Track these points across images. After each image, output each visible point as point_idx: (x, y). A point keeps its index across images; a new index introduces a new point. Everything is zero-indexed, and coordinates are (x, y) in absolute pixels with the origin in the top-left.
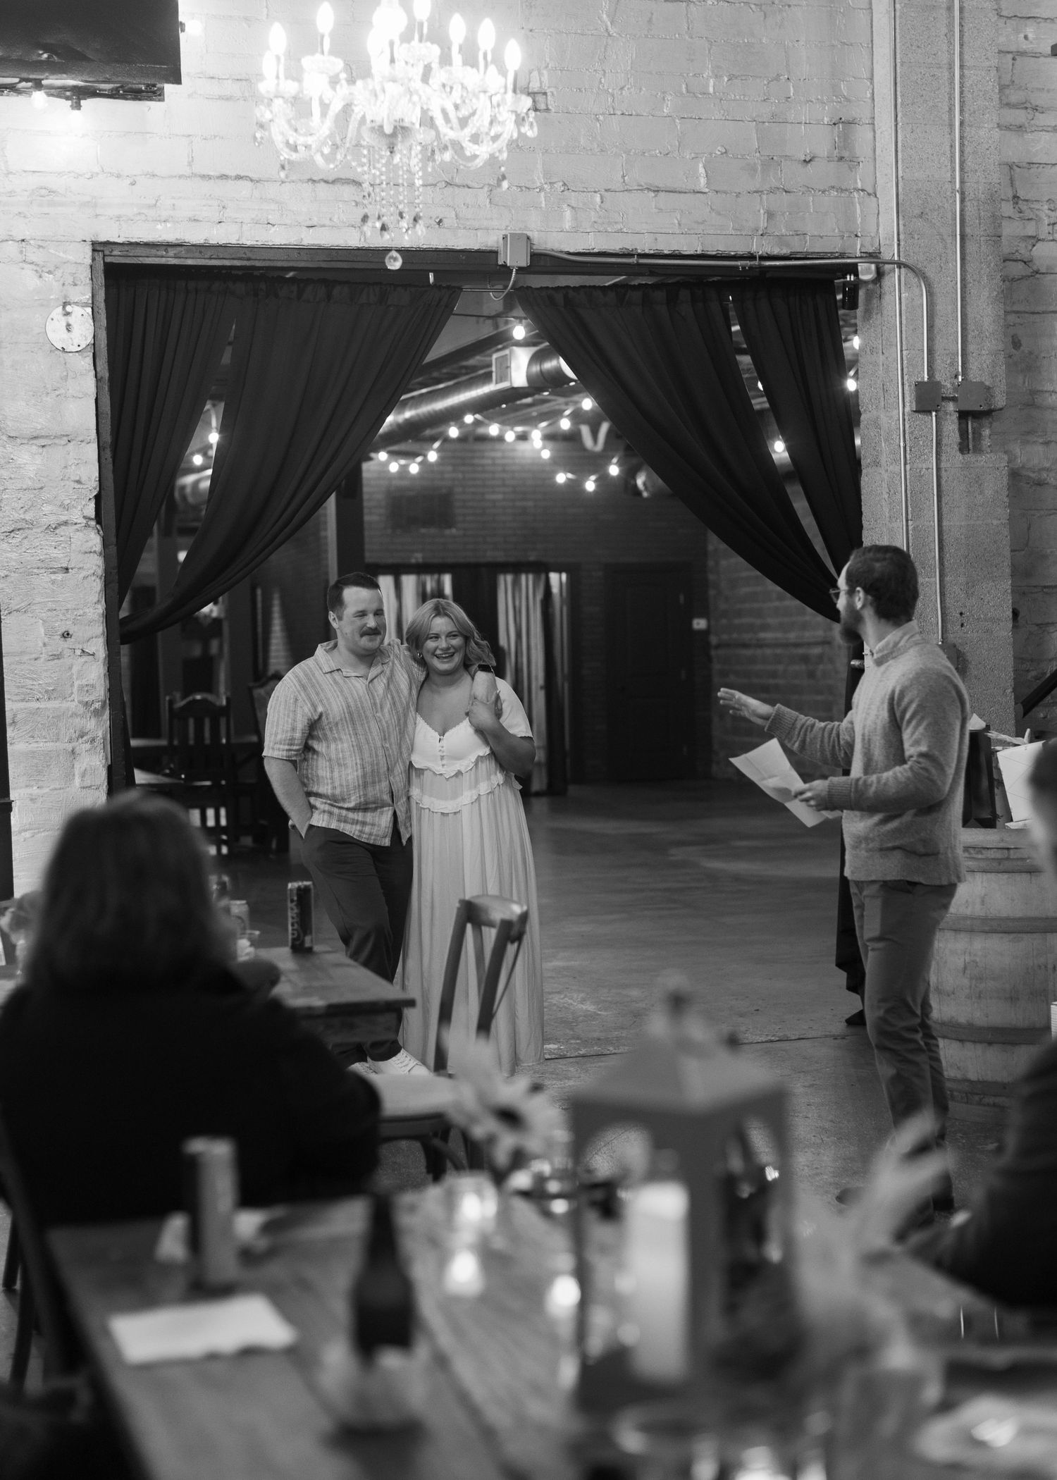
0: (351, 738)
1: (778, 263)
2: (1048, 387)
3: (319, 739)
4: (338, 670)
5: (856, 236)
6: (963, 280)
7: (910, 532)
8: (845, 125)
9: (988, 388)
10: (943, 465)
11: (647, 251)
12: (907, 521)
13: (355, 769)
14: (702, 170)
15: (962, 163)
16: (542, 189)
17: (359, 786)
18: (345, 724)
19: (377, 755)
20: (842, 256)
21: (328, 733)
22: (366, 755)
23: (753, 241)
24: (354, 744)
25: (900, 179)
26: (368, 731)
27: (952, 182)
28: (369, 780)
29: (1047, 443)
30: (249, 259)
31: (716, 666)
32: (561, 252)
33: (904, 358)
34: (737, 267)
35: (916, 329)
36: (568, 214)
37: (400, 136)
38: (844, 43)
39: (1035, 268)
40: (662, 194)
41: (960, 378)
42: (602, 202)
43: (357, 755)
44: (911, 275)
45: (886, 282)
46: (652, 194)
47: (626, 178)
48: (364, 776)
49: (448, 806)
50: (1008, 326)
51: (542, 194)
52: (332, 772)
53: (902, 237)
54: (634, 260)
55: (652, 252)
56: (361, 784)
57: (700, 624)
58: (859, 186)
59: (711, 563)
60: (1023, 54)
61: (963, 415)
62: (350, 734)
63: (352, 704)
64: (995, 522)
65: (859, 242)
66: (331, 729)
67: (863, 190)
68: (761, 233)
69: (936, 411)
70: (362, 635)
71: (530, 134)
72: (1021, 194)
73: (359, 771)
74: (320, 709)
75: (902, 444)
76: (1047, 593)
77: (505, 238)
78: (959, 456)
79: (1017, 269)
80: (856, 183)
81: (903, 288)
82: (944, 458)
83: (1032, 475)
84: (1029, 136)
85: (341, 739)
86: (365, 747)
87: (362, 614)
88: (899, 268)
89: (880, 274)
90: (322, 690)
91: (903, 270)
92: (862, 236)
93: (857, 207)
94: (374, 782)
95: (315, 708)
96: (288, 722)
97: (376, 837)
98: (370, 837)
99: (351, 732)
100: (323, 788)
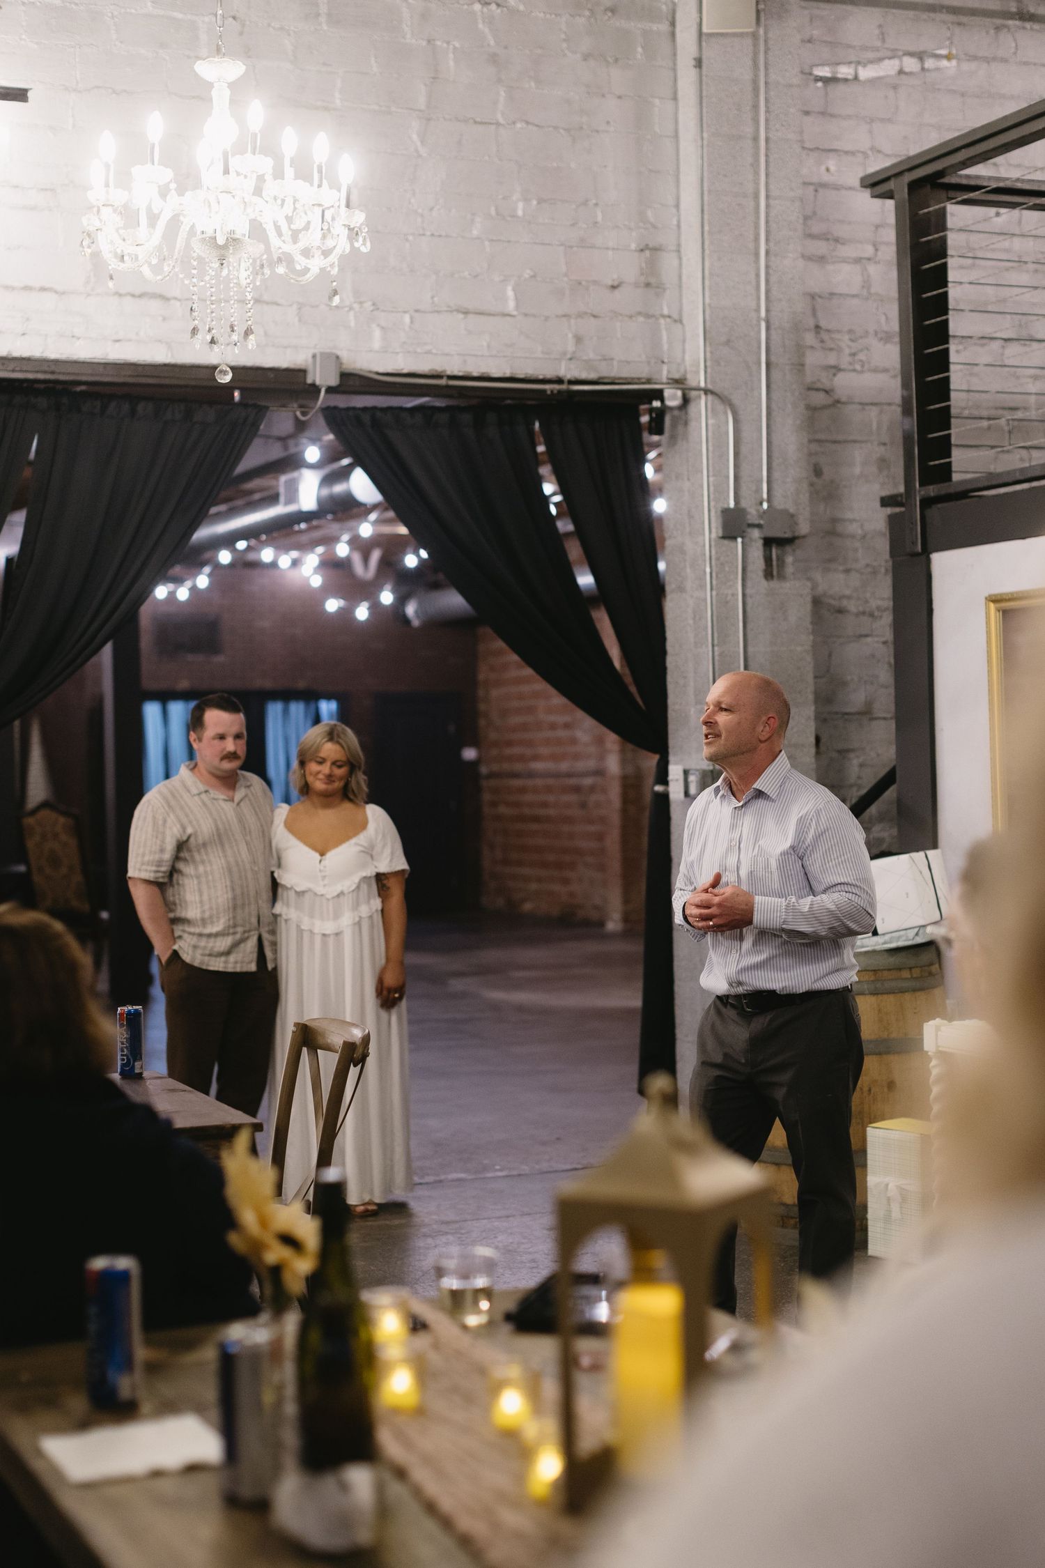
0: (221, 860)
1: (587, 388)
2: (849, 515)
3: (185, 860)
4: (205, 792)
5: (663, 362)
6: (768, 407)
7: (717, 658)
8: (651, 251)
9: (792, 516)
10: (748, 591)
11: (456, 373)
12: (713, 646)
13: (226, 891)
14: (510, 293)
15: (767, 292)
16: (351, 308)
17: (230, 909)
18: (214, 845)
20: (649, 381)
21: (196, 855)
22: (236, 876)
23: (562, 365)
24: (224, 866)
25: (707, 308)
27: (758, 310)
28: (239, 902)
29: (847, 571)
30: (53, 373)
31: (487, 797)
32: (370, 372)
33: (711, 484)
34: (547, 391)
35: (723, 456)
36: (377, 333)
37: (231, 248)
38: (650, 171)
39: (836, 397)
40: (471, 316)
41: (765, 506)
42: (412, 323)
43: (227, 876)
44: (717, 401)
45: (692, 408)
46: (461, 316)
47: (436, 299)
48: (234, 898)
49: (329, 927)
50: (810, 454)
51: (352, 313)
52: (201, 894)
53: (708, 364)
54: (443, 382)
55: (461, 374)
56: (232, 907)
57: (469, 754)
58: (666, 312)
59: (481, 693)
60: (824, 185)
61: (768, 542)
62: (220, 857)
63: (221, 826)
64: (799, 649)
65: (665, 367)
66: (199, 851)
67: (669, 317)
68: (569, 356)
69: (742, 537)
70: (223, 759)
71: (364, 249)
72: (823, 324)
74: (189, 831)
75: (708, 570)
76: (846, 720)
77: (314, 356)
78: (764, 583)
79: (819, 399)
80: (662, 309)
81: (709, 414)
82: (749, 584)
83: (833, 602)
84: (830, 267)
85: (210, 862)
86: (235, 870)
87: (222, 737)
88: (706, 394)
89: (686, 401)
90: (192, 812)
91: (710, 397)
92: (669, 362)
93: (664, 334)
94: (243, 905)
95: (184, 829)
96: (156, 842)
97: (242, 962)
98: (236, 962)
99: (221, 855)
100: (192, 913)
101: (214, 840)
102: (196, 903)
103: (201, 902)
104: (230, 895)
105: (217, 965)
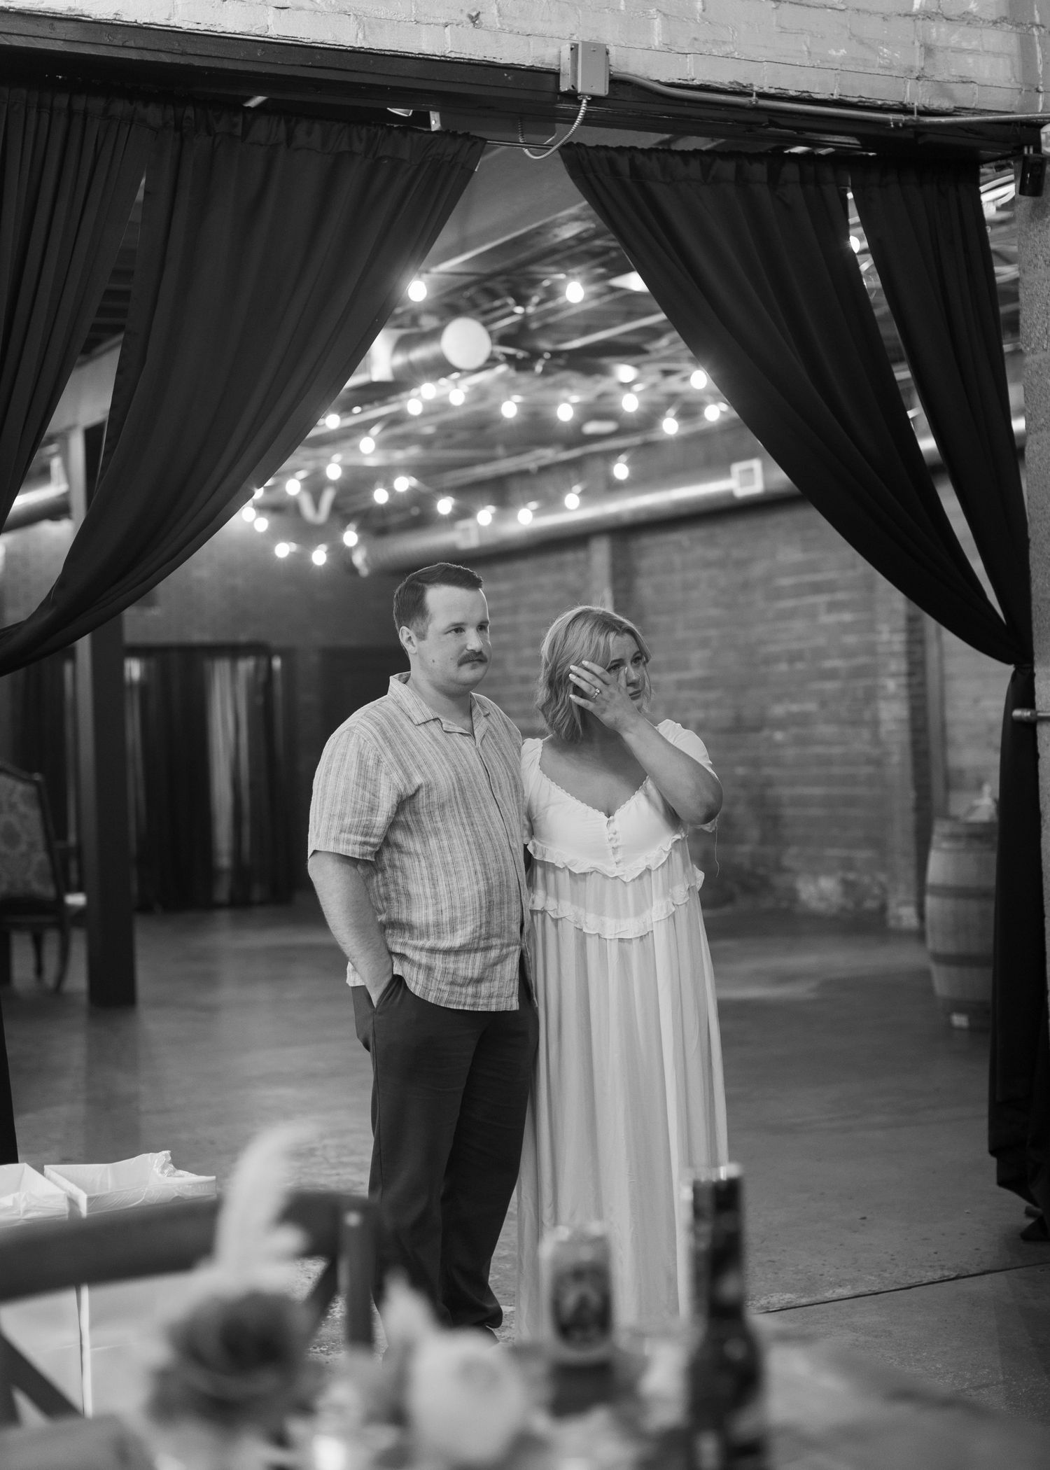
0: (465, 830)
1: (943, 120)
3: (407, 828)
4: (434, 720)
5: (1038, 91)
11: (766, 90)
13: (474, 880)
17: (481, 908)
18: (455, 807)
19: (504, 861)
21: (425, 819)
22: (490, 857)
23: (906, 87)
24: (471, 840)
26: (488, 820)
28: (496, 898)
34: (885, 123)
36: (656, 21)
40: (785, 6)
42: (704, 10)
43: (476, 857)
48: (489, 892)
52: (434, 886)
55: (773, 91)
56: (484, 905)
62: (463, 824)
65: (1041, 98)
66: (430, 814)
68: (915, 74)
70: (461, 664)
73: (481, 883)
74: (418, 780)
77: (572, 51)
85: (447, 831)
86: (487, 845)
87: (458, 629)
90: (419, 750)
92: (1045, 91)
93: (1038, 49)
94: (502, 903)
95: (409, 777)
96: (363, 796)
97: (499, 996)
98: (490, 996)
99: (465, 821)
100: (420, 915)
101: (456, 797)
102: (426, 898)
103: (435, 896)
104: (482, 886)
105: (463, 1000)
